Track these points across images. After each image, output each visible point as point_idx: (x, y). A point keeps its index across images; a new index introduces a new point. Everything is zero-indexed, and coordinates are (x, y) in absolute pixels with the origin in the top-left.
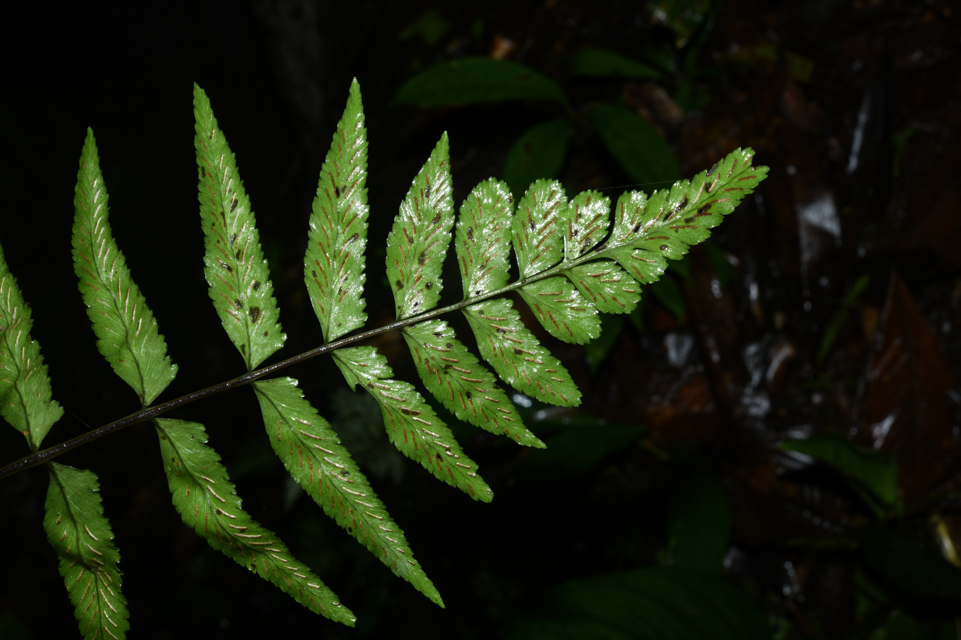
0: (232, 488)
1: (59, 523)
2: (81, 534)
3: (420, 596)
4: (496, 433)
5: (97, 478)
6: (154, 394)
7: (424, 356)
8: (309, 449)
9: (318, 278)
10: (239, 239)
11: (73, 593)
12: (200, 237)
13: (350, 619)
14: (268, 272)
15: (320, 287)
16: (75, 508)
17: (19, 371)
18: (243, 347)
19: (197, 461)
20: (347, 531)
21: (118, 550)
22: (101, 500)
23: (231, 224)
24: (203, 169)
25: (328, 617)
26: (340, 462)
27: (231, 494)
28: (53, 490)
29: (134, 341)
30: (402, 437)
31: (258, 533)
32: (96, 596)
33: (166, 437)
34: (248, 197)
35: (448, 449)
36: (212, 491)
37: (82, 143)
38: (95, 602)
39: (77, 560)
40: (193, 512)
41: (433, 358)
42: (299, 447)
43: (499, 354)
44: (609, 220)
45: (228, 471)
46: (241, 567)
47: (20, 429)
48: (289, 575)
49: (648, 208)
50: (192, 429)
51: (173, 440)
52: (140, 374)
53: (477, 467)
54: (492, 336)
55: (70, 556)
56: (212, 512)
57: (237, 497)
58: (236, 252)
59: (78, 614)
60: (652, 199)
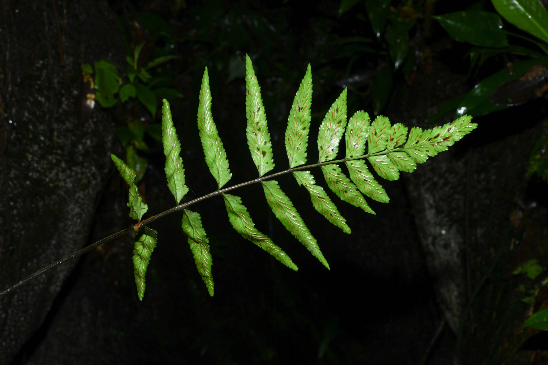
0: (251, 219)
1: (187, 227)
2: (195, 232)
3: (321, 264)
4: (357, 206)
5: (200, 215)
6: (223, 184)
7: (328, 177)
8: (281, 206)
9: (290, 142)
10: (259, 125)
11: (193, 250)
12: (245, 120)
13: (296, 268)
14: (270, 138)
15: (290, 145)
16: (192, 223)
17: (175, 168)
18: (259, 166)
19: (238, 209)
20: (295, 237)
21: (208, 239)
22: (201, 222)
23: (257, 118)
24: (248, 90)
25: (288, 266)
26: (293, 213)
27: (250, 221)
28: (184, 217)
29: (217, 160)
30: (318, 205)
31: (261, 235)
32: (201, 252)
33: (226, 200)
34: (264, 107)
35: (335, 213)
36: (244, 219)
37: (203, 73)
38: (200, 254)
39: (194, 240)
40: (237, 226)
41: (332, 178)
42: (278, 205)
43: (358, 180)
44: (407, 136)
45: (249, 214)
46: (256, 245)
47: (173, 194)
48: (273, 250)
49: (422, 136)
50: (236, 198)
51: (229, 201)
52: (219, 175)
53: (346, 221)
54: (356, 173)
55: (191, 238)
56: (244, 226)
57: (253, 223)
58: (258, 128)
59: (194, 257)
60: (424, 132)
